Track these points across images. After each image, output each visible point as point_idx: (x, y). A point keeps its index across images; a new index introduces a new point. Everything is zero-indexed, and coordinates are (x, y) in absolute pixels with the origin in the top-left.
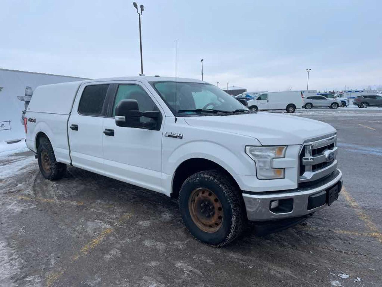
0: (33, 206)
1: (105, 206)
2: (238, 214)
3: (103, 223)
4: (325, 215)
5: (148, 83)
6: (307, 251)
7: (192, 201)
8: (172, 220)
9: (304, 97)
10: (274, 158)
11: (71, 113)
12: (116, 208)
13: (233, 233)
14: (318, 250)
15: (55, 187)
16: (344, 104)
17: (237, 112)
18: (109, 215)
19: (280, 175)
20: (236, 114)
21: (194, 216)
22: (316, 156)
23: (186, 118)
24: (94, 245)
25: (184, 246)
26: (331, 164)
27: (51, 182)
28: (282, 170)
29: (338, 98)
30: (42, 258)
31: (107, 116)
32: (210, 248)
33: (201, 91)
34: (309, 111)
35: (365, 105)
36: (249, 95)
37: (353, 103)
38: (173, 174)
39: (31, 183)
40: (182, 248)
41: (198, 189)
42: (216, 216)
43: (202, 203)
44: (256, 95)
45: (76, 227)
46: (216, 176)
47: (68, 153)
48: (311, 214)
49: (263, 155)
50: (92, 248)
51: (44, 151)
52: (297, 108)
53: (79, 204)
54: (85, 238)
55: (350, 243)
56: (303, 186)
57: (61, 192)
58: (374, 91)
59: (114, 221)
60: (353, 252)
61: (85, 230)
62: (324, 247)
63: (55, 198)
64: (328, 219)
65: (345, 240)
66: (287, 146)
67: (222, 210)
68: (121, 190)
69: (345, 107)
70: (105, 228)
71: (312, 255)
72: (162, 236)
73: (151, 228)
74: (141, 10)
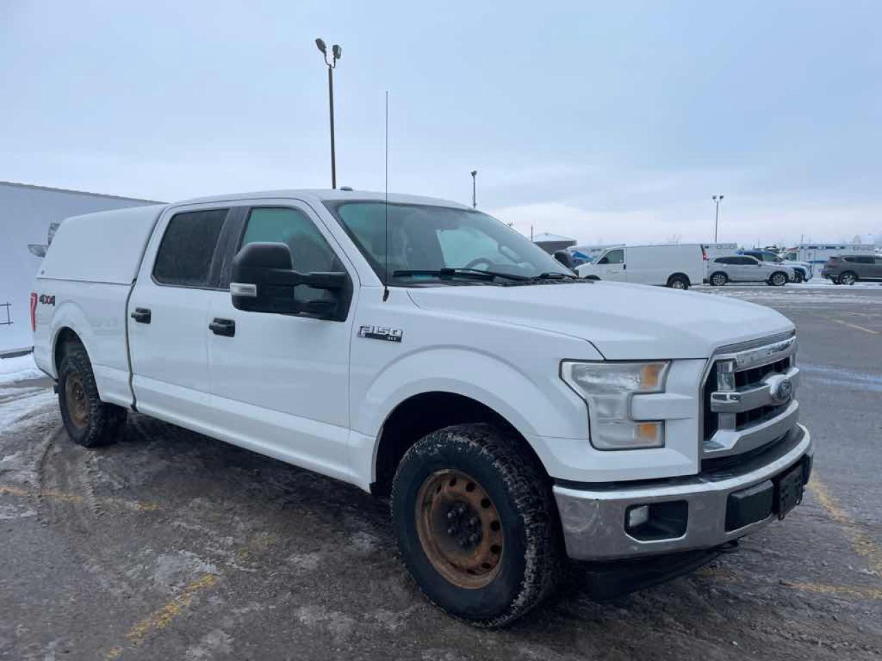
0: (29, 513)
1: (212, 515)
2: (541, 540)
3: (196, 559)
4: (769, 541)
5: (322, 204)
6: (725, 641)
7: (424, 504)
8: (378, 552)
9: (708, 260)
10: (635, 394)
11: (135, 280)
12: (237, 518)
13: (528, 590)
14: (753, 638)
15: (94, 464)
16: (800, 275)
17: (544, 279)
18: (216, 539)
19: (653, 436)
20: (542, 283)
21: (429, 544)
22: (746, 389)
23: (411, 290)
24: (165, 618)
25: (402, 623)
26: (783, 411)
27: (88, 452)
28: (659, 425)
29: (786, 262)
30: (25, 652)
31: (219, 285)
32: (469, 631)
33: (456, 228)
34: (721, 290)
35: (849, 279)
36: (583, 253)
37: (822, 275)
38: (377, 432)
39: (36, 454)
40: (396, 630)
41: (439, 473)
42: (485, 546)
43: (449, 511)
44: (596, 253)
45: (128, 569)
46: (485, 439)
47: (127, 380)
48: (734, 543)
49: (608, 385)
50: (159, 629)
51: (72, 374)
52: (692, 282)
53: (145, 508)
54: (144, 599)
55: (836, 617)
56: (713, 467)
57: (108, 476)
58: (869, 246)
59: (229, 553)
60: (847, 644)
61: (150, 578)
62: (769, 629)
63: (90, 492)
64: (777, 552)
65: (821, 610)
66: (671, 361)
67: (502, 528)
68: (258, 473)
69: (803, 282)
70: (201, 574)
71: (737, 650)
72: (345, 596)
73: (320, 573)
74: (333, 56)
